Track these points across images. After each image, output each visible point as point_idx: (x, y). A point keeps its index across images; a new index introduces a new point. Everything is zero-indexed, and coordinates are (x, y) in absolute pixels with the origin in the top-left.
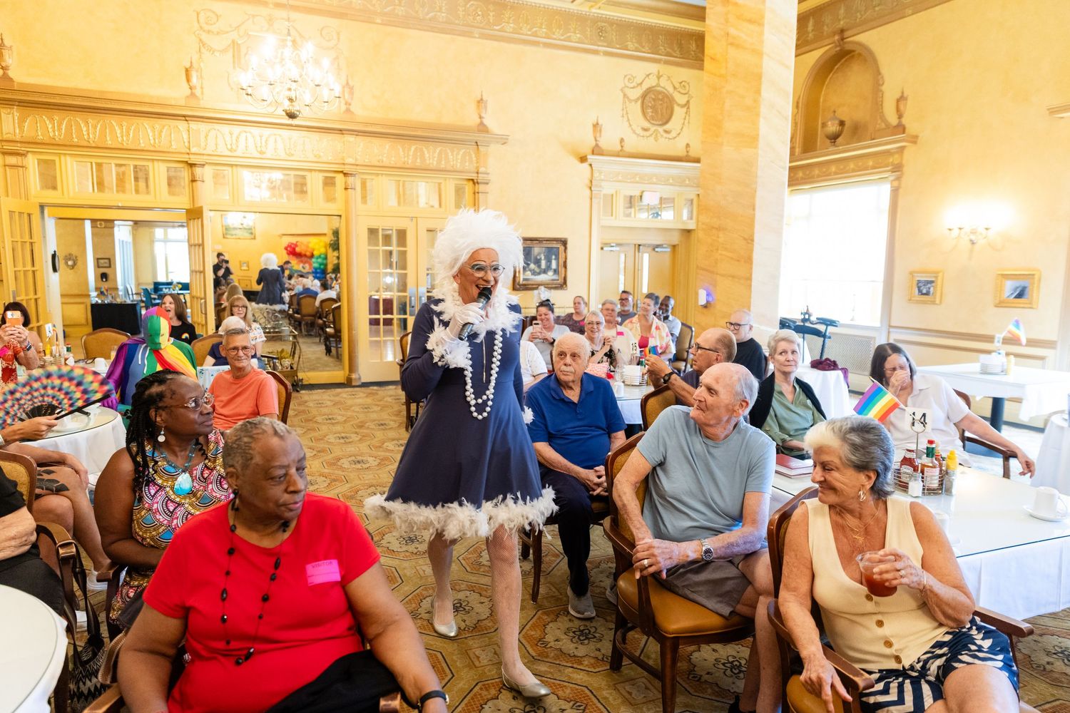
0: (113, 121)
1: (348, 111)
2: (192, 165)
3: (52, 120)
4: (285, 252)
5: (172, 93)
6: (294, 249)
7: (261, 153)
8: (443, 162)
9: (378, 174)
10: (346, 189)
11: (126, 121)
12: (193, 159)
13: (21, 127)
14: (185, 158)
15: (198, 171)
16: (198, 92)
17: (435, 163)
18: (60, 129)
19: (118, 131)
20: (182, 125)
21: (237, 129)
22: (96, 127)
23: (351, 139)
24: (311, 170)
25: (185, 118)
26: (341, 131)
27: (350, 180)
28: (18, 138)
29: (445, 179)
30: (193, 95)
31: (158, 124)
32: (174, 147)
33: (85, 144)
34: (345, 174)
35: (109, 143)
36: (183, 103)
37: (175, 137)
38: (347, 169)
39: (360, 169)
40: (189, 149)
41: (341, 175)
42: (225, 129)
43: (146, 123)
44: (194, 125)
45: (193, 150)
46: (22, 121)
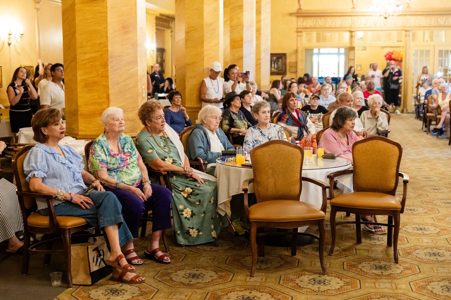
0: (329, 19)
1: (408, 7)
2: (352, 32)
3: (311, 20)
4: (384, 58)
5: (346, 8)
6: (391, 56)
7: (375, 25)
8: (447, 23)
9: (419, 30)
10: (406, 36)
11: (332, 18)
12: (352, 30)
13: (303, 24)
14: (349, 29)
15: (353, 33)
16: (355, 6)
17: (443, 24)
18: (313, 23)
19: (329, 22)
20: (349, 18)
21: (367, 18)
22: (323, 21)
23: (409, 17)
24: (392, 30)
25: (351, 16)
26: (405, 15)
27: (408, 33)
28: (301, 27)
29: (447, 30)
30: (354, 8)
31: (342, 18)
32: (347, 25)
33: (319, 27)
34: (406, 31)
35: (327, 26)
36: (350, 11)
37: (347, 22)
38: (407, 29)
39: (411, 29)
40: (351, 26)
41: (404, 31)
42: (363, 18)
43: (338, 18)
44: (353, 18)
45: (353, 26)
46: (303, 21)
